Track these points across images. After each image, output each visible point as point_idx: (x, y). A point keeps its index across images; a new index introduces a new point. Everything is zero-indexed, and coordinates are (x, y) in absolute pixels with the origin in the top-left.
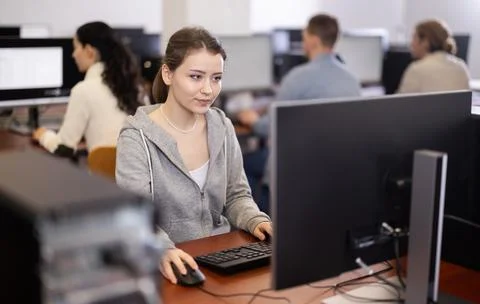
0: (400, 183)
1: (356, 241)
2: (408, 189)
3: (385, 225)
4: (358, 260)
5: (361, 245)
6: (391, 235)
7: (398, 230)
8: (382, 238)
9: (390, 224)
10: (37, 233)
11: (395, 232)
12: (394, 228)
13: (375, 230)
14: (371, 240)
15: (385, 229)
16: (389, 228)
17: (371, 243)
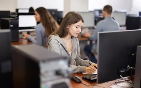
0: (133, 54)
1: (120, 70)
2: (135, 56)
3: (128, 66)
4: (121, 76)
5: (122, 72)
6: (130, 69)
7: (132, 68)
8: (127, 70)
9: (130, 66)
10: (39, 66)
11: (131, 68)
13: (125, 68)
14: (124, 70)
15: (128, 67)
16: (129, 67)
17: (124, 71)
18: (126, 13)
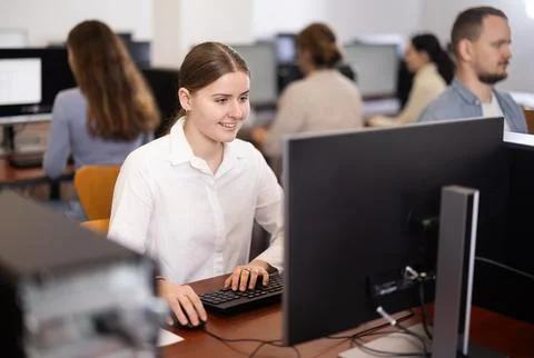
0: (426, 222)
1: (377, 288)
2: (435, 228)
3: (408, 269)
4: (380, 309)
5: (383, 292)
6: (416, 280)
7: (423, 275)
8: (405, 284)
9: (414, 268)
11: (420, 277)
12: (419, 272)
13: (398, 275)
14: (393, 286)
15: (410, 274)
16: (415, 274)
17: (394, 289)
18: (394, 47)
